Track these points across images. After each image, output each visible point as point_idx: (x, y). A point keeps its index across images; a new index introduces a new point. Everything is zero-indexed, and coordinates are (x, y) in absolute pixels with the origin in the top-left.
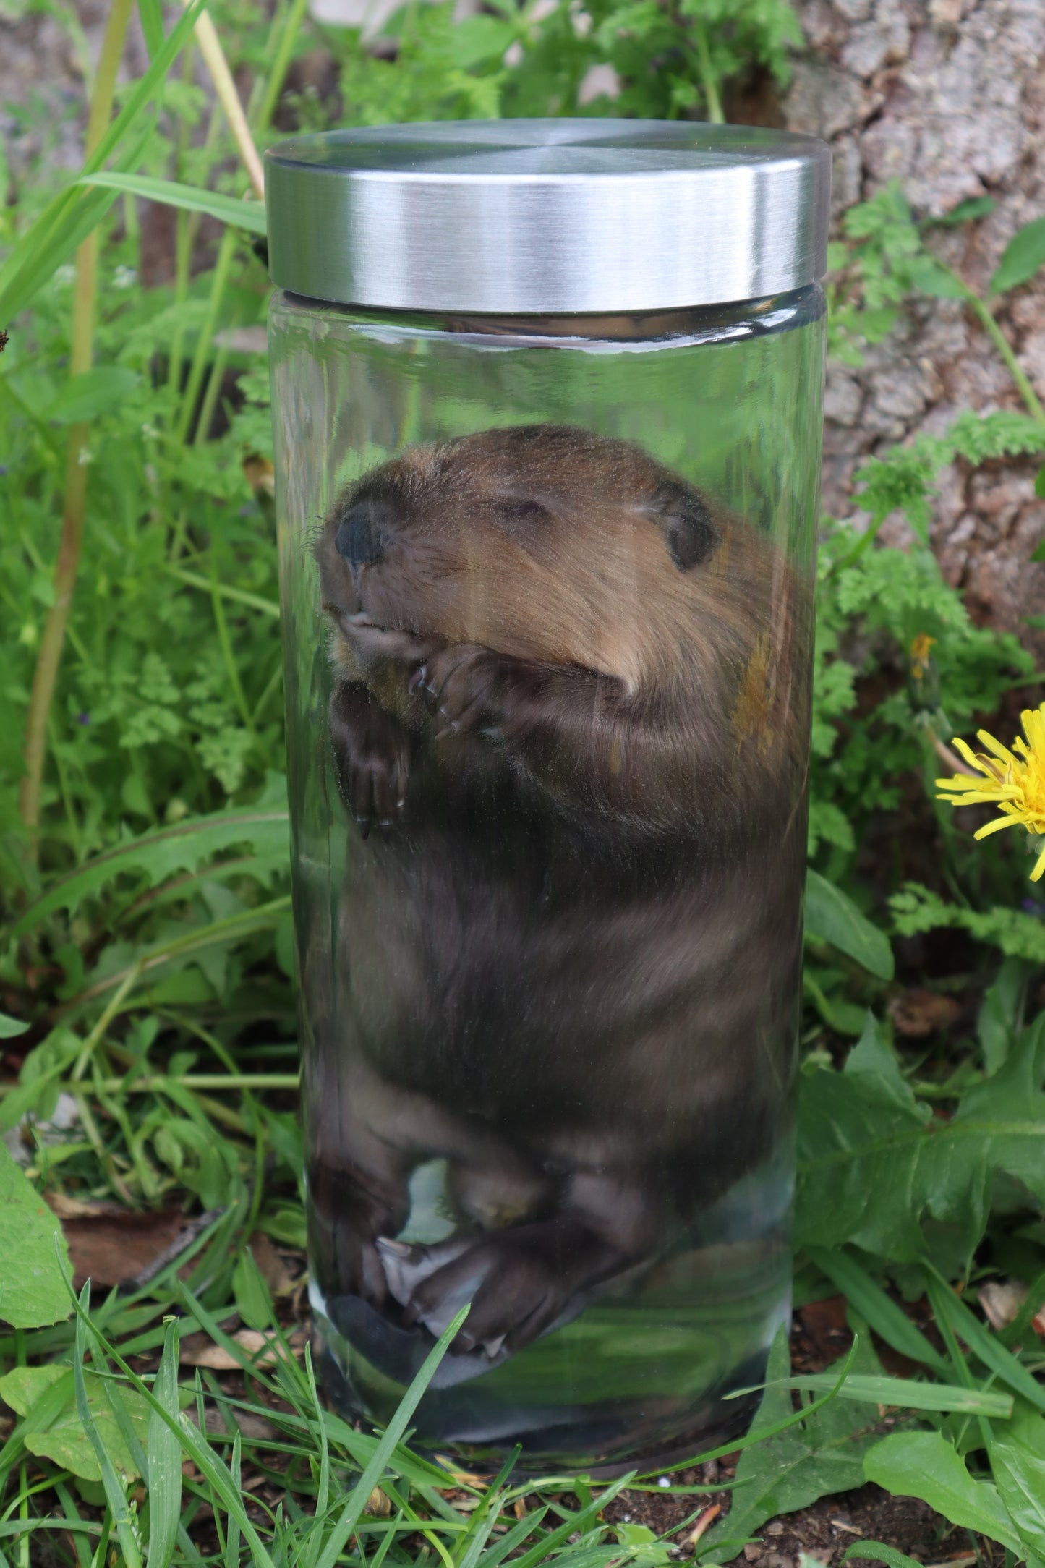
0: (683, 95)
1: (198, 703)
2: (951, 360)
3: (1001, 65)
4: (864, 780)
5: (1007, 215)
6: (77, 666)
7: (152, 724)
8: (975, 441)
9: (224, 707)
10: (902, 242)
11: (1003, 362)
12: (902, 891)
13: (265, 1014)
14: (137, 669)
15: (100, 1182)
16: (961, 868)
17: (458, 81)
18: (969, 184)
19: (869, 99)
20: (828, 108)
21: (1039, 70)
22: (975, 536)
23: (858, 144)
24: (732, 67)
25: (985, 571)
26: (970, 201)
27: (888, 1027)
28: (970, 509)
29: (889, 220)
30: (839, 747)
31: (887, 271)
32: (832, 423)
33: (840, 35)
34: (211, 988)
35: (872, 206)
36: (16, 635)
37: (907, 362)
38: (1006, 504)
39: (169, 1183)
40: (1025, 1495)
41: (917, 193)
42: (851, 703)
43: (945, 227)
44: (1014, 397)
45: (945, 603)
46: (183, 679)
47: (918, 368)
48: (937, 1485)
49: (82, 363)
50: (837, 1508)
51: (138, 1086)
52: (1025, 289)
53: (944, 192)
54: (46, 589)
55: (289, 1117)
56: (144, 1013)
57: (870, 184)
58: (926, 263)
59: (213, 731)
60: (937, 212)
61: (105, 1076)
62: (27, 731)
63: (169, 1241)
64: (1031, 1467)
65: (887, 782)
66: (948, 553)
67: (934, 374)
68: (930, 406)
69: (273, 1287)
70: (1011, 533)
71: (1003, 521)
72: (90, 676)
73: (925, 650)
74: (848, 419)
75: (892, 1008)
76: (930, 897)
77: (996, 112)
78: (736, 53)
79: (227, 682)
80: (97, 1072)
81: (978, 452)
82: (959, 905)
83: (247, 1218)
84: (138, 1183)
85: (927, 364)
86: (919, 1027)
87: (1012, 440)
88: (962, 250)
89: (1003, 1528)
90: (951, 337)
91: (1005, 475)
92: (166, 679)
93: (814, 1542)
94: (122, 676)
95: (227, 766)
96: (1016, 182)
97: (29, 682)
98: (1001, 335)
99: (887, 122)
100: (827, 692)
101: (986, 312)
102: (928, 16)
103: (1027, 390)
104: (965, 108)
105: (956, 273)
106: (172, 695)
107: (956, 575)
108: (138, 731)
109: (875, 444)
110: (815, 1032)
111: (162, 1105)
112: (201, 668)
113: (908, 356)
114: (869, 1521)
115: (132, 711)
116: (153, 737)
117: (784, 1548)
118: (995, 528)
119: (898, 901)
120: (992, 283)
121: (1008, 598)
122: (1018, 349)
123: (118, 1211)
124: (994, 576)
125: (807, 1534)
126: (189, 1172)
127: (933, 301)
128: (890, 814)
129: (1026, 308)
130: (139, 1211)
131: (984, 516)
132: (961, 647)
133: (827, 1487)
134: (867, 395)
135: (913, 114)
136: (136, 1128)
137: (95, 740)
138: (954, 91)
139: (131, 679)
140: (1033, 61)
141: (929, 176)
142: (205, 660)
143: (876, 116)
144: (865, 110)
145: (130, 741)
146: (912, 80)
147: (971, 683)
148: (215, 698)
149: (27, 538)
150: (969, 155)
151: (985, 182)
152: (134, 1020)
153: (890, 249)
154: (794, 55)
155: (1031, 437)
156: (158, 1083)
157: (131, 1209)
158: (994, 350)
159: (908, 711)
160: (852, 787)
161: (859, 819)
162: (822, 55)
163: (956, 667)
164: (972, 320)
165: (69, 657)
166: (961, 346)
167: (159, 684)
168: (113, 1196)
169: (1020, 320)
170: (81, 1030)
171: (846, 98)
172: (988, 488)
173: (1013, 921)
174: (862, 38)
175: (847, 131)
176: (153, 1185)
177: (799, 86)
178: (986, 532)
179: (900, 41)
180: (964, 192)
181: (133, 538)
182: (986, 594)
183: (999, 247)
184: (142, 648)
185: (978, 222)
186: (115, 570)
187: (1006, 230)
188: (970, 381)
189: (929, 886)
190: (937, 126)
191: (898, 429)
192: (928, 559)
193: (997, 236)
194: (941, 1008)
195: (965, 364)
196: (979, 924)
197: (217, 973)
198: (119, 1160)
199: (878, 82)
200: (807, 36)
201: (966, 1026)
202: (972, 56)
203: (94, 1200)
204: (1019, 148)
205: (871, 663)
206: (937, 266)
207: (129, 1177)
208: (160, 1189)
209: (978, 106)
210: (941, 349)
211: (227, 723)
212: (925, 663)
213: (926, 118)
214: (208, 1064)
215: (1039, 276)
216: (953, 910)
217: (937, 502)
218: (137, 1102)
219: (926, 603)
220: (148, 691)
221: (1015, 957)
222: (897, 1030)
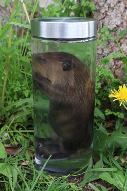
0: (81, 15)
1: (23, 87)
3: (119, 12)
4: (102, 97)
5: (120, 30)
6: (9, 82)
9: (26, 87)
10: (107, 33)
11: (119, 47)
12: (106, 110)
13: (30, 124)
14: (16, 83)
15: (10, 143)
16: (114, 108)
17: (55, 13)
18: (115, 26)
19: (103, 16)
20: (99, 17)
21: (123, 13)
22: (115, 68)
23: (102, 21)
24: (87, 12)
25: (117, 72)
26: (115, 28)
27: (105, 126)
28: (115, 64)
29: (106, 30)
30: (99, 93)
31: (105, 36)
32: (99, 54)
33: (100, 8)
34: (24, 120)
35: (104, 28)
36: (2, 78)
38: (119, 64)
39: (18, 143)
40: (118, 180)
41: (109, 27)
42: (100, 87)
43: (112, 31)
44: (120, 51)
45: (111, 75)
46: (21, 84)
47: (109, 48)
49: (10, 46)
50: (96, 182)
51: (15, 132)
52: (122, 38)
53: (112, 27)
54: (5, 73)
55: (33, 136)
56: (16, 123)
57: (103, 26)
58: (110, 35)
59: (25, 90)
60: (111, 29)
61: (11, 130)
62: (3, 90)
63: (18, 150)
65: (105, 97)
66: (112, 70)
68: (110, 52)
69: (30, 156)
70: (120, 67)
71: (119, 66)
72: (10, 83)
74: (101, 54)
75: (105, 124)
76: (110, 111)
77: (118, 17)
78: (88, 10)
79: (26, 84)
80: (10, 130)
81: (115, 57)
83: (27, 147)
84: (14, 143)
85: (110, 47)
86: (108, 126)
87: (119, 56)
88: (114, 34)
89: (115, 184)
90: (113, 44)
91: (119, 60)
92: (19, 84)
94: (14, 83)
95: (26, 94)
96: (121, 26)
97: (3, 84)
98: (119, 44)
99: (106, 18)
100: (98, 86)
101: (117, 41)
102: (110, 6)
103: (122, 50)
104: (115, 17)
105: (114, 36)
106: (20, 86)
107: (113, 72)
108: (16, 90)
109: (104, 57)
110: (96, 127)
111: (18, 134)
112: (23, 83)
113: (108, 46)
114: (100, 183)
115: (15, 87)
116: (17, 90)
118: (118, 67)
119: (106, 111)
120: (118, 38)
121: (119, 75)
122: (121, 46)
123: (12, 146)
124: (118, 72)
126: (20, 142)
127: (111, 40)
128: (105, 101)
129: (122, 41)
130: (14, 146)
131: (117, 65)
132: (114, 81)
133: (95, 179)
134: (103, 51)
135: (108, 18)
136: (14, 136)
137: (10, 91)
138: (113, 15)
139: (15, 84)
140: (123, 11)
141: (110, 25)
142: (24, 82)
143: (104, 18)
144: (103, 17)
145: (15, 91)
146: (108, 14)
147: (115, 85)
148: (25, 86)
149: (3, 66)
150: (115, 22)
151: (117, 26)
152: (14, 124)
153: (106, 33)
154: (95, 11)
155: (122, 55)
156: (17, 131)
157: (13, 146)
158: (118, 46)
159: (107, 88)
160: (101, 97)
161: (102, 102)
162: (98, 11)
163: (113, 83)
164: (115, 42)
165: (8, 81)
166: (114, 45)
167: (18, 84)
168: (11, 145)
169: (121, 42)
170: (8, 125)
171: (101, 16)
172: (117, 62)
173: (120, 114)
174: (103, 9)
175: (101, 20)
176: (16, 143)
177: (95, 14)
178: (117, 67)
179: (107, 9)
181: (15, 67)
182: (117, 75)
183: (119, 33)
184: (16, 80)
185: (116, 30)
186: (13, 71)
187: (119, 31)
188: (115, 49)
189: (110, 109)
190: (111, 19)
191: (107, 55)
192: (110, 70)
193: (118, 32)
194: (111, 124)
195: (114, 47)
196: (115, 114)
197: (24, 119)
198: (12, 140)
199: (104, 14)
200: (96, 8)
201: (114, 126)
202: (115, 11)
203: (9, 145)
204: (121, 21)
205: (103, 83)
207: (13, 142)
209: (116, 17)
210: (112, 45)
212: (109, 82)
214: (23, 129)
215: (123, 37)
216: (112, 112)
217: (111, 64)
218: (15, 134)
219: (109, 75)
220: (17, 85)
221: (120, 118)
222: (106, 127)
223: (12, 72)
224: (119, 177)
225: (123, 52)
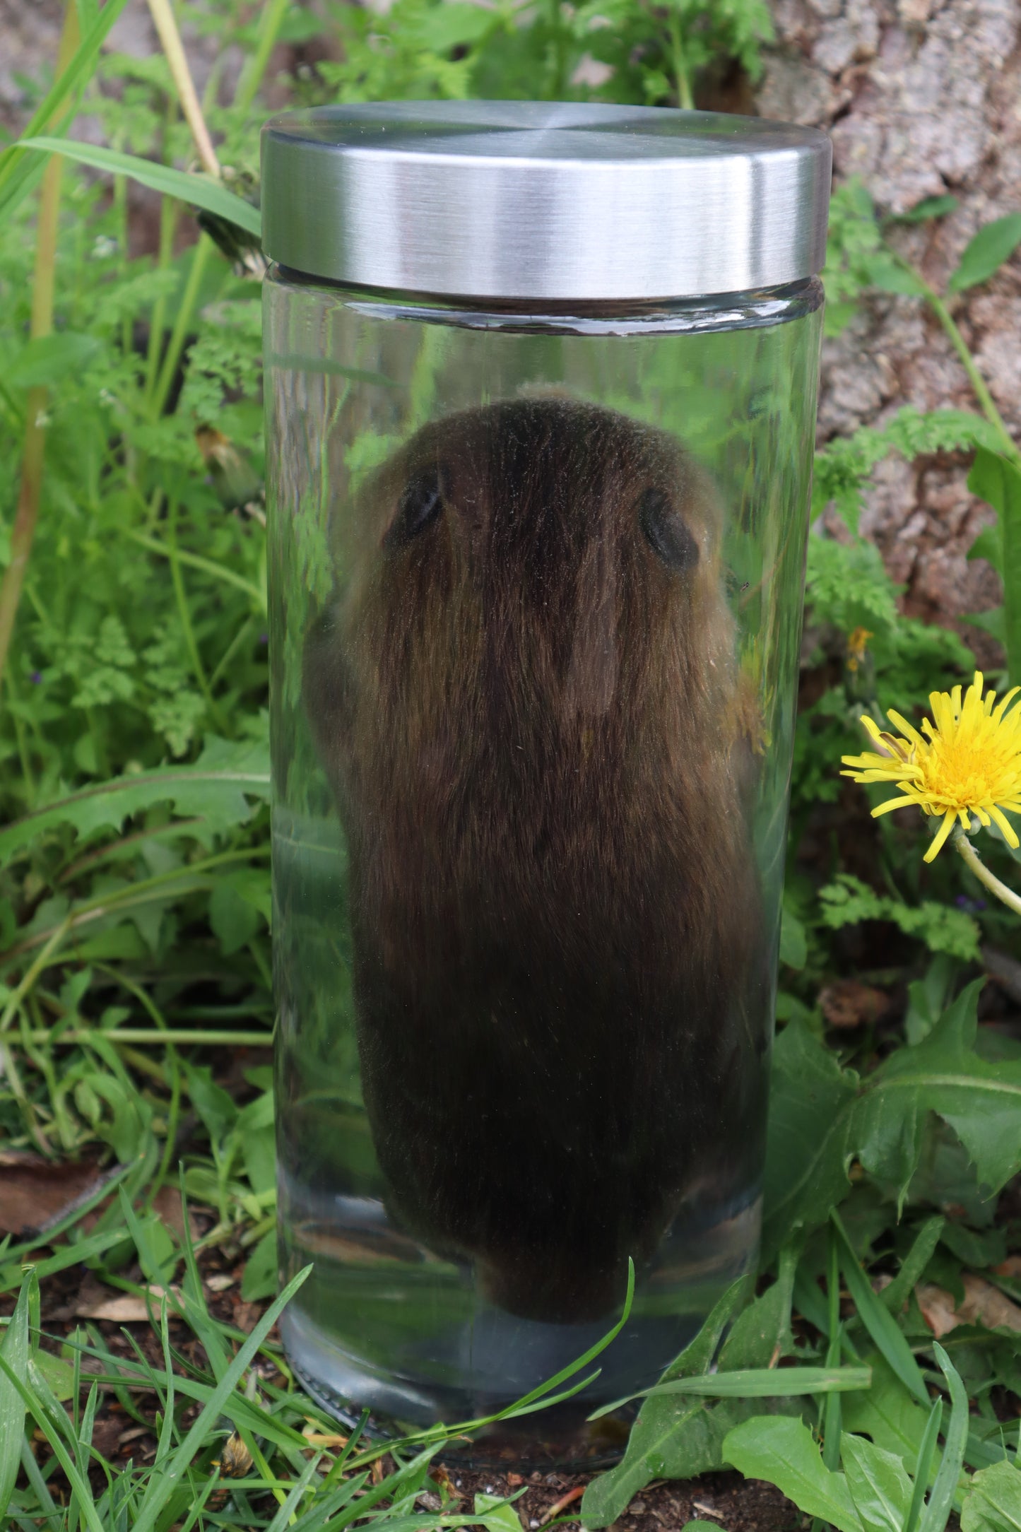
0: (655, 84)
1: (156, 667)
2: (908, 357)
3: (967, 65)
4: (804, 770)
5: (969, 215)
6: (35, 626)
7: (105, 685)
8: (911, 437)
9: (181, 672)
10: (863, 238)
11: (959, 361)
12: (833, 882)
13: (206, 975)
14: (96, 632)
15: (21, 1132)
16: (898, 863)
17: (430, 65)
18: (931, 182)
19: (837, 94)
20: (799, 103)
21: (1005, 71)
22: (925, 533)
24: (701, 59)
25: (933, 567)
26: (931, 199)
27: (815, 1017)
28: (920, 506)
29: (850, 215)
31: (846, 265)
33: (812, 31)
34: (144, 944)
37: (864, 357)
38: (958, 502)
39: (88, 1136)
40: (871, 1487)
41: (882, 189)
43: (907, 224)
44: (968, 395)
45: (875, 597)
46: (140, 643)
47: (875, 364)
48: (792, 1471)
49: (43, 327)
50: (701, 1491)
51: (66, 1037)
52: (983, 288)
53: (907, 189)
55: (209, 1070)
56: (77, 966)
57: (836, 180)
58: (886, 260)
59: (169, 695)
60: (898, 209)
61: (33, 1026)
63: (79, 1191)
64: (878, 1459)
65: (825, 773)
66: (898, 548)
67: (891, 370)
68: (885, 402)
70: (961, 532)
71: (954, 519)
72: (47, 636)
73: (862, 642)
75: (823, 998)
76: (863, 889)
77: (960, 112)
78: (707, 45)
79: (184, 649)
80: (24, 1023)
81: (912, 448)
82: (893, 899)
83: (156, 1172)
84: (57, 1133)
85: (883, 360)
86: (847, 1018)
87: (948, 437)
88: (922, 248)
89: (851, 1519)
90: (909, 334)
91: (957, 473)
92: (123, 641)
93: (673, 1523)
94: (80, 637)
95: (178, 730)
96: (978, 182)
98: (959, 335)
99: (855, 118)
101: (944, 309)
102: (897, 13)
103: (982, 390)
104: (931, 106)
105: (916, 271)
106: (128, 658)
107: (905, 571)
108: (91, 692)
109: (831, 437)
111: (90, 1060)
112: (159, 633)
113: (866, 352)
114: (733, 1505)
115: (87, 671)
116: (105, 698)
117: (643, 1528)
118: (945, 525)
119: (828, 893)
120: (951, 282)
121: (956, 596)
122: (974, 349)
123: (32, 1160)
124: (943, 573)
125: (667, 1515)
126: (106, 1125)
127: (893, 298)
128: (827, 806)
129: (984, 307)
130: (56, 1163)
131: (935, 513)
132: (905, 643)
134: (826, 389)
135: (880, 111)
136: (60, 1079)
137: (52, 698)
138: (920, 90)
139: (88, 641)
140: (998, 62)
141: (893, 173)
142: (164, 626)
143: (843, 113)
144: (833, 106)
145: (82, 701)
146: (880, 77)
147: (913, 678)
148: (171, 662)
150: (933, 154)
151: (946, 181)
152: (67, 972)
153: (849, 243)
154: (765, 49)
155: (965, 435)
156: (84, 1035)
157: (49, 1161)
158: (951, 349)
159: (843, 703)
161: (799, 809)
162: (794, 50)
163: (898, 662)
164: (930, 318)
165: (26, 616)
166: (919, 343)
167: (115, 646)
168: (31, 1147)
169: (978, 319)
170: (13, 980)
171: (816, 92)
172: (940, 486)
173: (943, 917)
174: (833, 35)
176: (71, 1136)
177: (771, 80)
178: (937, 529)
179: (869, 39)
180: (925, 191)
181: (95, 503)
182: (934, 591)
183: (960, 246)
184: (104, 611)
185: (940, 221)
186: (77, 533)
187: (967, 229)
188: (926, 378)
189: (864, 878)
190: (903, 123)
191: (853, 423)
192: (873, 553)
193: (959, 235)
194: (871, 1000)
195: (922, 361)
196: (907, 919)
197: (150, 932)
198: (43, 1112)
199: (846, 78)
200: (779, 31)
201: (895, 1019)
202: (939, 55)
203: (12, 1150)
204: (981, 149)
205: (819, 655)
206: (897, 264)
207: (48, 1129)
208: (78, 1142)
209: (943, 105)
210: (898, 345)
211: (183, 688)
212: (861, 657)
213: (892, 116)
214: (140, 1020)
215: (998, 276)
216: (886, 903)
217: (888, 497)
218: (63, 1053)
219: (854, 598)
220: (104, 653)
221: (941, 953)
222: (826, 1021)
223: (63, 548)
224: (880, 1468)
225: (994, 398)
